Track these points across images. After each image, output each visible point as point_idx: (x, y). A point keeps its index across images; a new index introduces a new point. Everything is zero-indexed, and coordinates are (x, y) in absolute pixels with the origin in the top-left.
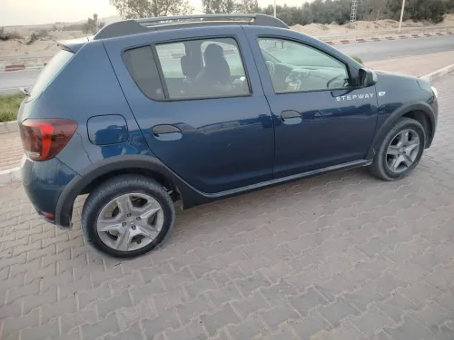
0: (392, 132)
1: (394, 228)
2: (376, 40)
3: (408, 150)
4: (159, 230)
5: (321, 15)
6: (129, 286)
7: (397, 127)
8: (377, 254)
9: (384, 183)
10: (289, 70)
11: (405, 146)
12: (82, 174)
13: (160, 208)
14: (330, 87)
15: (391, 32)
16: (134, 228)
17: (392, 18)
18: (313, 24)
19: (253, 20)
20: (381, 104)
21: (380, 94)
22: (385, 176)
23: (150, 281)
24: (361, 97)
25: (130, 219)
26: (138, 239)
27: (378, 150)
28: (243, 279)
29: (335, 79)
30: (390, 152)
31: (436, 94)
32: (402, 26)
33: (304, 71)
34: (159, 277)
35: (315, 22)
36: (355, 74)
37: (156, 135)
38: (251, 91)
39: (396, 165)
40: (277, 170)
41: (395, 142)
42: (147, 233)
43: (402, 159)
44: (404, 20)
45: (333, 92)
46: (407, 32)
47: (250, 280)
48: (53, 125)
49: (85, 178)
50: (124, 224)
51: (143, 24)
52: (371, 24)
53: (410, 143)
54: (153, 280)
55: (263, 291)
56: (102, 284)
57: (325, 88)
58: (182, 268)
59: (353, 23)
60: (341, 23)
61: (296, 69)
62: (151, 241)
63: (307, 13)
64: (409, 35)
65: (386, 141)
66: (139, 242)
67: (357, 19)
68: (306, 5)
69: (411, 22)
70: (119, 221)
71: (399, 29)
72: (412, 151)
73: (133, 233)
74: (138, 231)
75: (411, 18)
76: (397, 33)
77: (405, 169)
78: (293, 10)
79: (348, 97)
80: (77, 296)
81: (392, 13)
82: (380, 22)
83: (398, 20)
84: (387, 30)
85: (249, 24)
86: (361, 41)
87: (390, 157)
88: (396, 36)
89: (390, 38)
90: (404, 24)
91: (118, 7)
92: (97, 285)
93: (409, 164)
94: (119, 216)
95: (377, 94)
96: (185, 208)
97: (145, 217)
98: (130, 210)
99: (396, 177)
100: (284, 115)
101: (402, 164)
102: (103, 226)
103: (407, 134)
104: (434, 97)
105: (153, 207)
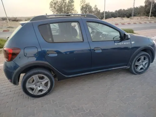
0: (137, 57)
1: (136, 93)
2: (140, 23)
3: (144, 63)
4: (49, 88)
5: (121, 15)
6: (35, 108)
7: (139, 55)
8: (127, 103)
9: (135, 75)
10: (101, 33)
11: (142, 62)
12: (21, 67)
13: (49, 80)
14: (114, 40)
15: (146, 21)
16: (39, 87)
17: (147, 16)
18: (118, 17)
19: (86, 16)
20: (133, 46)
21: (132, 43)
22: (135, 73)
23: (43, 107)
24: (125, 43)
25: (38, 84)
26: (41, 91)
27: (132, 63)
28: (76, 109)
29: (116, 37)
30: (136, 64)
31: (155, 43)
32: (150, 19)
33: (106, 33)
34: (46, 105)
35: (119, 17)
36: (123, 35)
37: (48, 54)
38: (83, 40)
39: (139, 69)
40: (92, 68)
41: (139, 60)
42: (44, 89)
43: (141, 66)
44: (151, 17)
45: (115, 41)
46: (152, 21)
47: (79, 109)
48: (13, 50)
49: (22, 68)
50: (36, 85)
51: (47, 17)
52: (139, 18)
53: (145, 61)
54: (44, 106)
55: (82, 114)
56: (27, 106)
57: (113, 40)
58: (55, 103)
59: (132, 17)
60: (128, 17)
61: (104, 33)
62: (45, 92)
63: (116, 14)
64: (153, 22)
65: (135, 60)
66: (41, 92)
67: (134, 16)
68: (116, 11)
69: (153, 17)
70: (34, 84)
71: (149, 20)
72: (146, 64)
73: (39, 89)
74: (41, 88)
75: (154, 16)
76: (148, 21)
77: (143, 70)
78: (112, 13)
79: (120, 43)
80: (17, 110)
81: (147, 14)
82: (142, 17)
83: (149, 16)
84: (145, 20)
85: (84, 17)
86: (135, 23)
87: (137, 66)
88: (148, 22)
89: (145, 23)
90: (151, 18)
91: (53, 11)
92: (25, 106)
93: (144, 68)
94: (34, 82)
95: (131, 43)
96: (58, 80)
97: (43, 83)
98: (38, 80)
99: (140, 73)
100: (95, 49)
101: (142, 69)
102: (28, 86)
103: (143, 58)
104: (154, 44)
105: (46, 79)
